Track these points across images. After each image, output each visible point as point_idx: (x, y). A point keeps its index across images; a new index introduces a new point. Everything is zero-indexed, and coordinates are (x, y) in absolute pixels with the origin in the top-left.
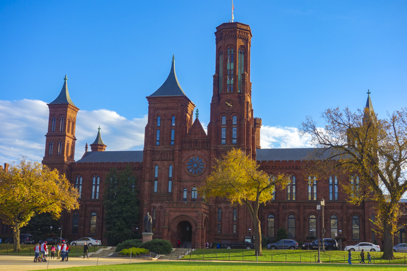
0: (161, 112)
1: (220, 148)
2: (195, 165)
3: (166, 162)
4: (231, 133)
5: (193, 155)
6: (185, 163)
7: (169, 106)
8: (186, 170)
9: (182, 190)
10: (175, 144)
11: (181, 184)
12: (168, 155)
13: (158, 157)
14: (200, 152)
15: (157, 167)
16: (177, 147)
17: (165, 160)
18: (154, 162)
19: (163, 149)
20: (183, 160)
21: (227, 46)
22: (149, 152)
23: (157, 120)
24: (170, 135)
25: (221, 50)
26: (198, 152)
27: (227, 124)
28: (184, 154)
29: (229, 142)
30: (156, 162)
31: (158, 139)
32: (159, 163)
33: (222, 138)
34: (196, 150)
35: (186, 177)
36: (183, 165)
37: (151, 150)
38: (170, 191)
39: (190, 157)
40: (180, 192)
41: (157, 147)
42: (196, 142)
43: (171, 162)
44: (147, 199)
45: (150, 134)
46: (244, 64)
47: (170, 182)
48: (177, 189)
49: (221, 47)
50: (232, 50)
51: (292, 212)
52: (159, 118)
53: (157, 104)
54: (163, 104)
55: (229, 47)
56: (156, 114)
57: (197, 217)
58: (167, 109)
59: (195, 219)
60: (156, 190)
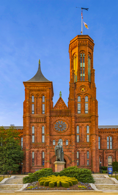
0: (35, 93)
1: (78, 116)
2: (61, 126)
3: (40, 124)
4: (84, 107)
5: (59, 120)
6: (54, 124)
7: (40, 88)
8: (54, 129)
9: (52, 141)
10: (46, 113)
11: (51, 137)
12: (41, 120)
13: (34, 121)
14: (64, 118)
15: (33, 127)
16: (48, 114)
17: (39, 123)
18: (31, 124)
19: (37, 116)
20: (52, 123)
21: (81, 51)
22: (28, 117)
23: (32, 98)
24: (42, 108)
25: (74, 55)
26: (62, 118)
27: (81, 101)
28: (53, 119)
29: (83, 112)
30: (33, 124)
31: (33, 110)
32: (35, 124)
33: (78, 109)
34: (61, 117)
35: (54, 133)
36: (52, 126)
37: (29, 116)
38: (43, 141)
39: (57, 121)
40: (51, 142)
41: (33, 115)
42: (61, 111)
43: (43, 124)
44: (28, 146)
45: (28, 106)
46: (91, 65)
47: (43, 137)
48: (49, 140)
49: (75, 53)
50: (84, 55)
51: (111, 155)
52: (33, 97)
53: (31, 87)
54: (35, 87)
55: (81, 52)
56: (31, 94)
57: (71, 155)
58: (39, 90)
59: (69, 156)
60: (33, 141)
